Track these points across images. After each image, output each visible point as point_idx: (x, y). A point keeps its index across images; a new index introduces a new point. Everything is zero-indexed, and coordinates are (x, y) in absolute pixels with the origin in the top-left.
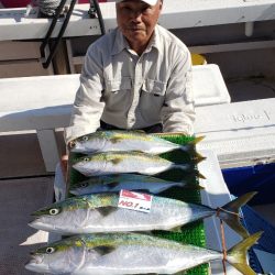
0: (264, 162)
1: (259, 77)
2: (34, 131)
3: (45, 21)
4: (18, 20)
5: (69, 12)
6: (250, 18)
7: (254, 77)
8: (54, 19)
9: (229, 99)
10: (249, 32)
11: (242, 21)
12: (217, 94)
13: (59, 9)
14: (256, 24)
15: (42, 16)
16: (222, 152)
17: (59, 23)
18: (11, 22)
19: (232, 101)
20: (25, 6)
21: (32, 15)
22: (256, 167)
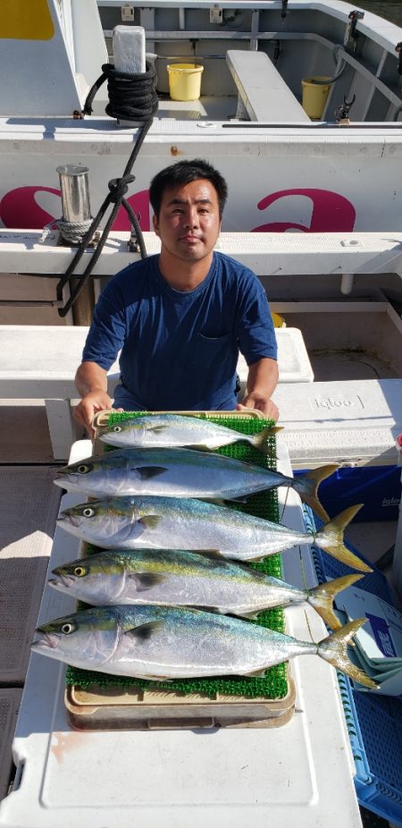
0: (353, 464)
1: (357, 351)
2: (40, 402)
3: (68, 250)
4: (30, 246)
5: (102, 242)
6: (348, 270)
7: (349, 351)
8: (80, 248)
9: (312, 377)
10: (346, 288)
11: (338, 272)
12: (297, 369)
13: (87, 236)
14: (357, 278)
15: (63, 242)
16: (298, 447)
17: (87, 255)
18: (20, 248)
19: (316, 380)
20: (42, 228)
21: (49, 241)
22: (342, 470)
